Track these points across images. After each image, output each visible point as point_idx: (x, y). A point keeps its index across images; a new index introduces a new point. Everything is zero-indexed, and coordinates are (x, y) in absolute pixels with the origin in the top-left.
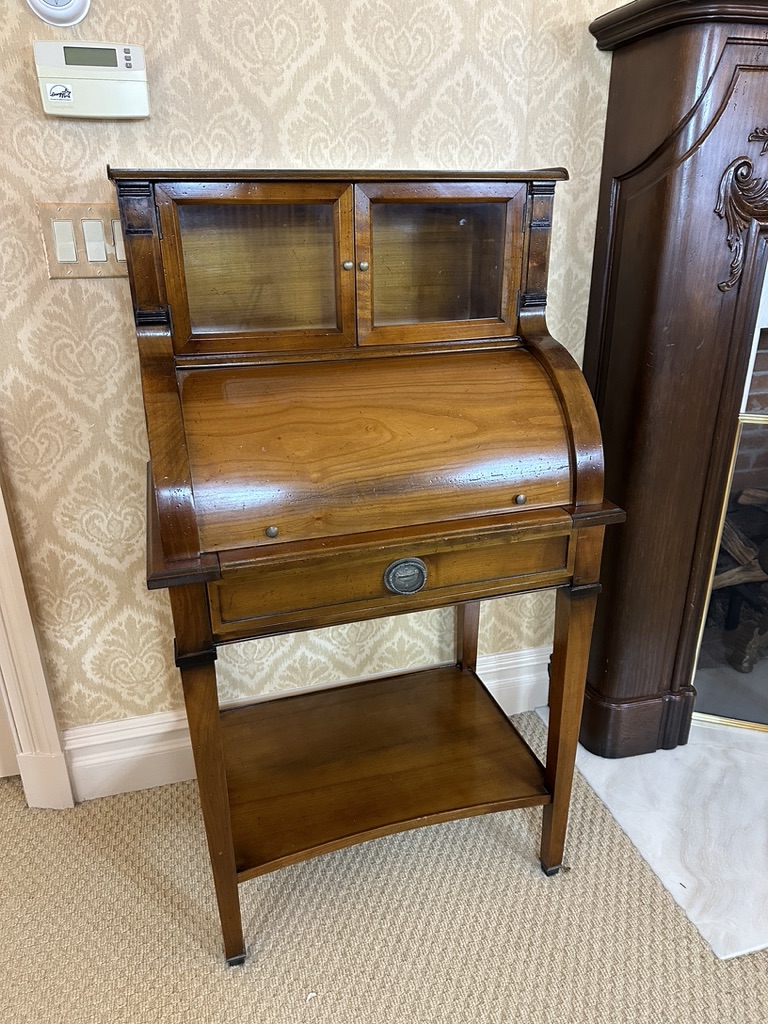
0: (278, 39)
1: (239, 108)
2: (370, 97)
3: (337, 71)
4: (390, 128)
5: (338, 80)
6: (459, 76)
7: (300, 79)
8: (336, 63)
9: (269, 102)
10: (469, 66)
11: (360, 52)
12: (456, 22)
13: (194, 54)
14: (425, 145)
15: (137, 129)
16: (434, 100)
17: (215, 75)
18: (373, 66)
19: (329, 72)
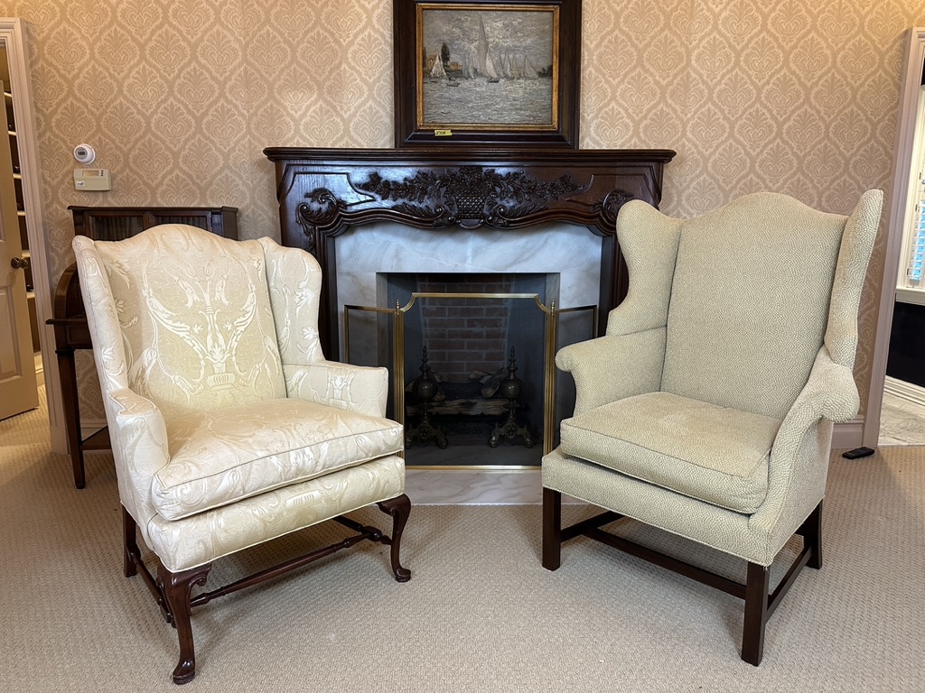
0: (156, 165)
1: (143, 186)
2: (190, 182)
3: (177, 175)
4: (198, 192)
5: (177, 177)
6: (223, 174)
7: (164, 177)
8: (177, 172)
9: (153, 185)
10: (226, 171)
11: (185, 168)
12: (220, 157)
13: (128, 171)
14: (212, 198)
15: (108, 194)
16: (214, 183)
17: (134, 176)
18: (190, 172)
19: (174, 174)
